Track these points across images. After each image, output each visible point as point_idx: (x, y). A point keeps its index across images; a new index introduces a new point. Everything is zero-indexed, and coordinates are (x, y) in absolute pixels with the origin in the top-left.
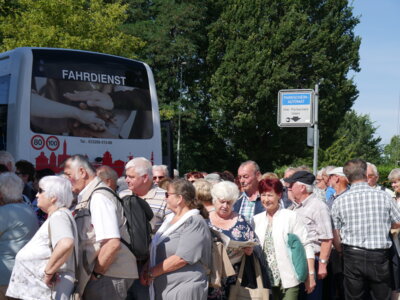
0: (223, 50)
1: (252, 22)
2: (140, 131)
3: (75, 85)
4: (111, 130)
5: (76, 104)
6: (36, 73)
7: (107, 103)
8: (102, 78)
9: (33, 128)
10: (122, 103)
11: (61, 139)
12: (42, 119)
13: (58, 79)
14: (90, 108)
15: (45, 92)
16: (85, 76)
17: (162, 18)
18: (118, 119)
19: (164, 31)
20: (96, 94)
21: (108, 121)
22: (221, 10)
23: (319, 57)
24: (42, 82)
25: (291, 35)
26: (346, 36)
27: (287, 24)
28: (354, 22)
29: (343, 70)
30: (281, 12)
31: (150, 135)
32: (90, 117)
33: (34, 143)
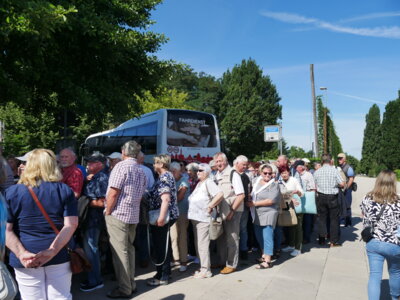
0: (226, 111)
1: (237, 100)
2: (212, 144)
3: (185, 125)
4: (200, 144)
5: (185, 133)
6: (168, 120)
7: (198, 132)
8: (195, 121)
9: (168, 143)
10: (205, 132)
11: (180, 148)
12: (172, 140)
13: (177, 121)
14: (191, 134)
15: (173, 128)
16: (188, 120)
17: (200, 99)
18: (203, 139)
19: (201, 104)
20: (193, 129)
21: (199, 140)
22: (224, 95)
23: (265, 114)
24: (171, 123)
25: (254, 105)
26: (276, 105)
27: (252, 100)
28: (279, 99)
29: (276, 119)
30: (249, 96)
31: (216, 146)
32: (191, 138)
33: (168, 150)
